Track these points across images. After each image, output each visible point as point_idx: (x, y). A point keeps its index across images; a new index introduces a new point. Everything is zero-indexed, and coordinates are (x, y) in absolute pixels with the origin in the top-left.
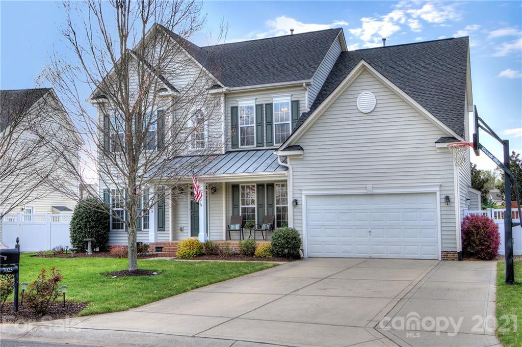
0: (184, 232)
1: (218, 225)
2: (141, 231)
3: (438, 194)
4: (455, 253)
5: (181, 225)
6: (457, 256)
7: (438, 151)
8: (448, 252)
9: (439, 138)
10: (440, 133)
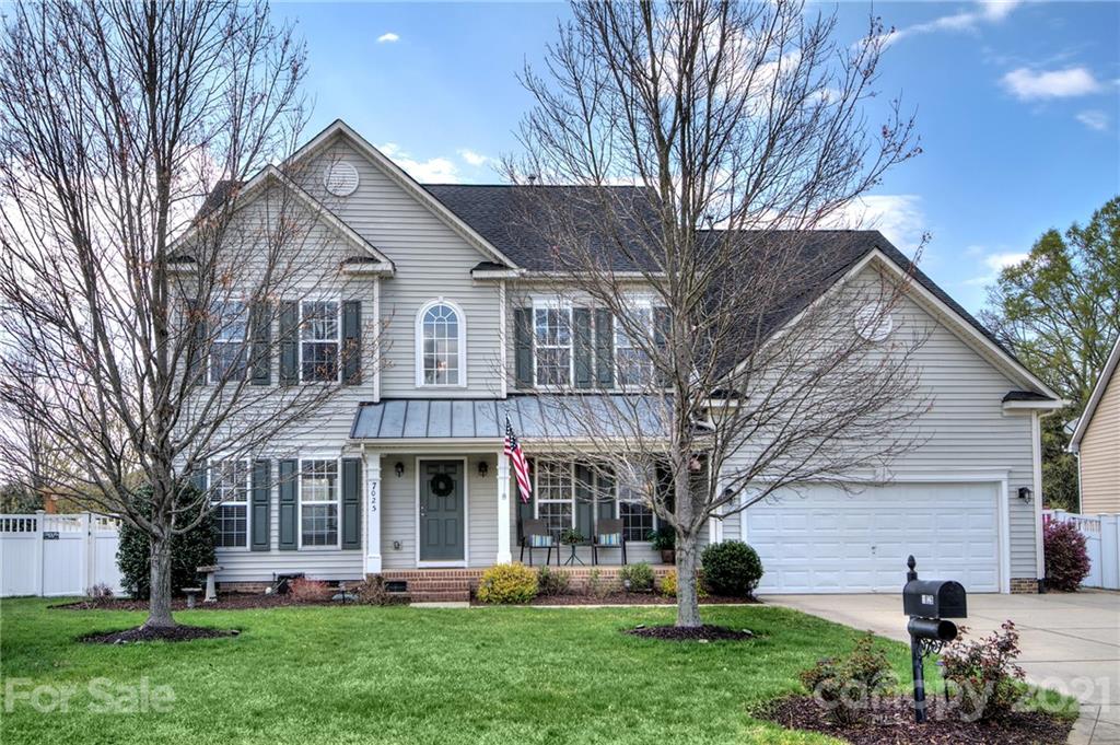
0: (405, 550)
1: (489, 536)
2: (296, 549)
3: (1005, 484)
4: (1032, 581)
5: (398, 538)
6: (1036, 585)
7: (1005, 414)
8: (1020, 581)
9: (1008, 392)
10: (1010, 384)
